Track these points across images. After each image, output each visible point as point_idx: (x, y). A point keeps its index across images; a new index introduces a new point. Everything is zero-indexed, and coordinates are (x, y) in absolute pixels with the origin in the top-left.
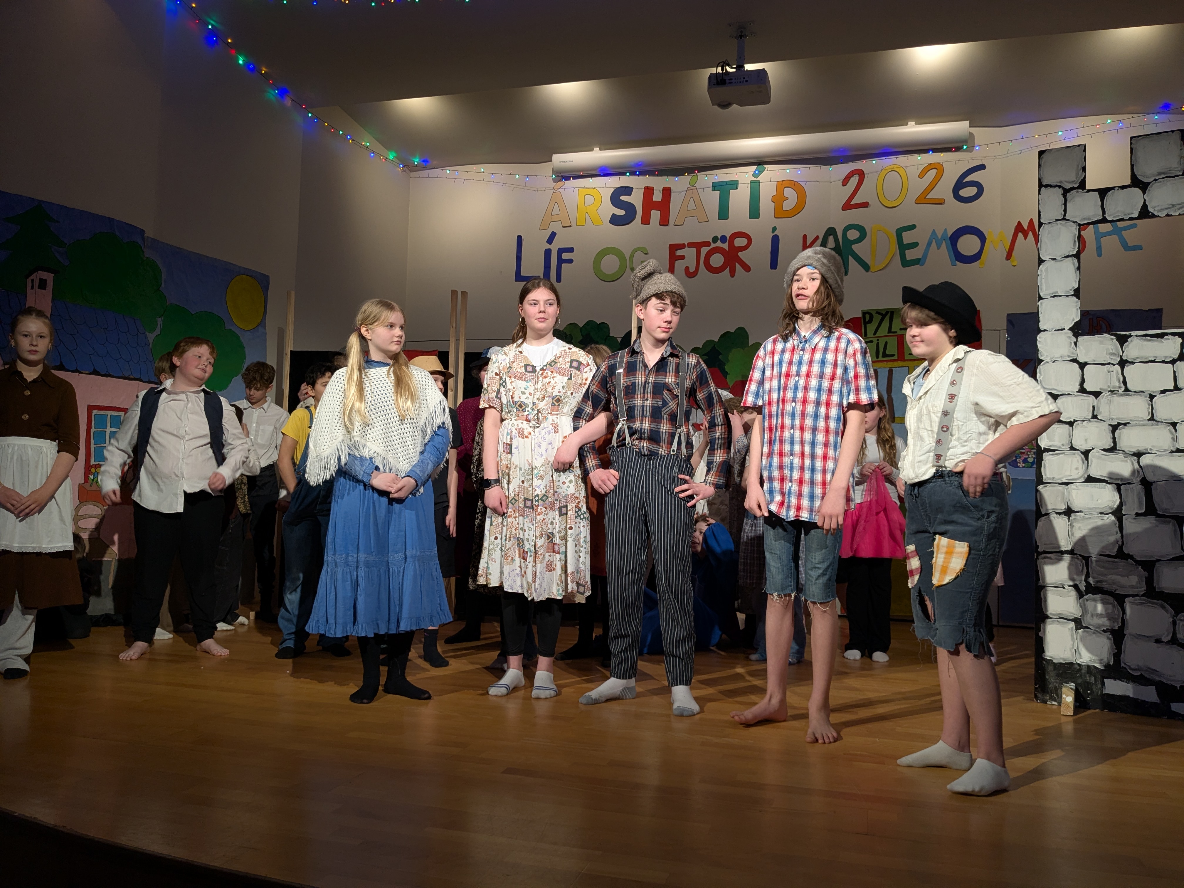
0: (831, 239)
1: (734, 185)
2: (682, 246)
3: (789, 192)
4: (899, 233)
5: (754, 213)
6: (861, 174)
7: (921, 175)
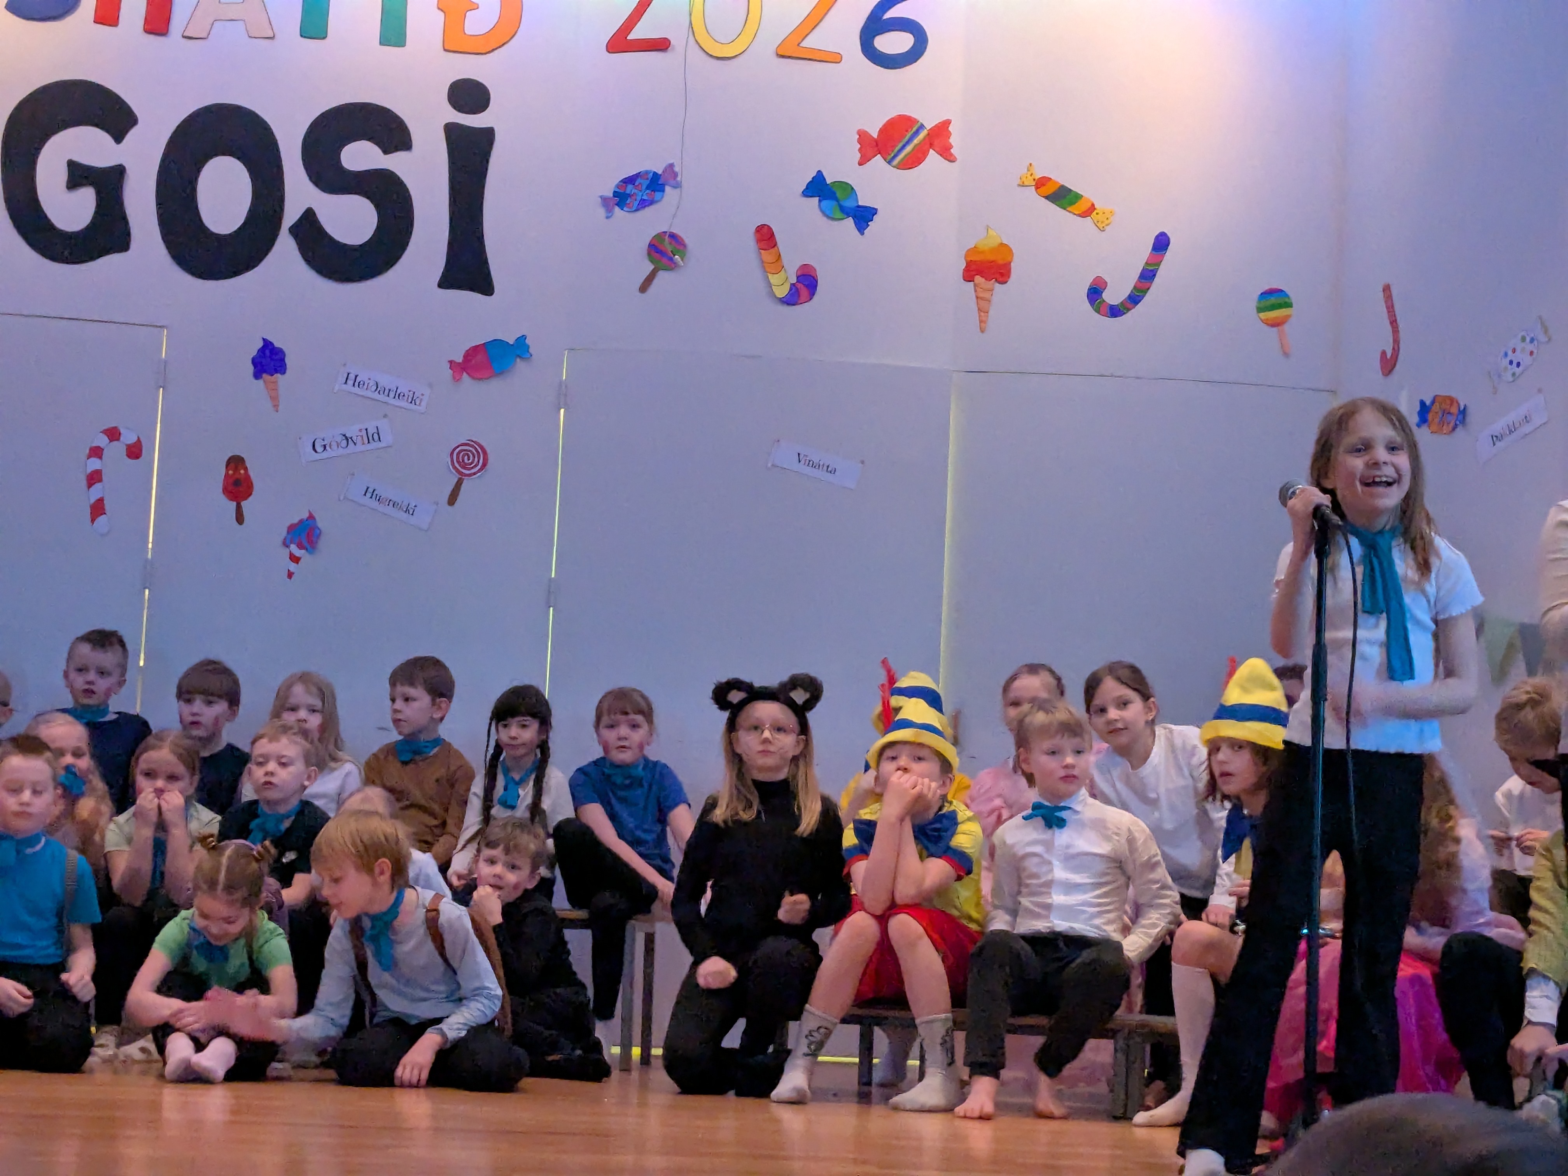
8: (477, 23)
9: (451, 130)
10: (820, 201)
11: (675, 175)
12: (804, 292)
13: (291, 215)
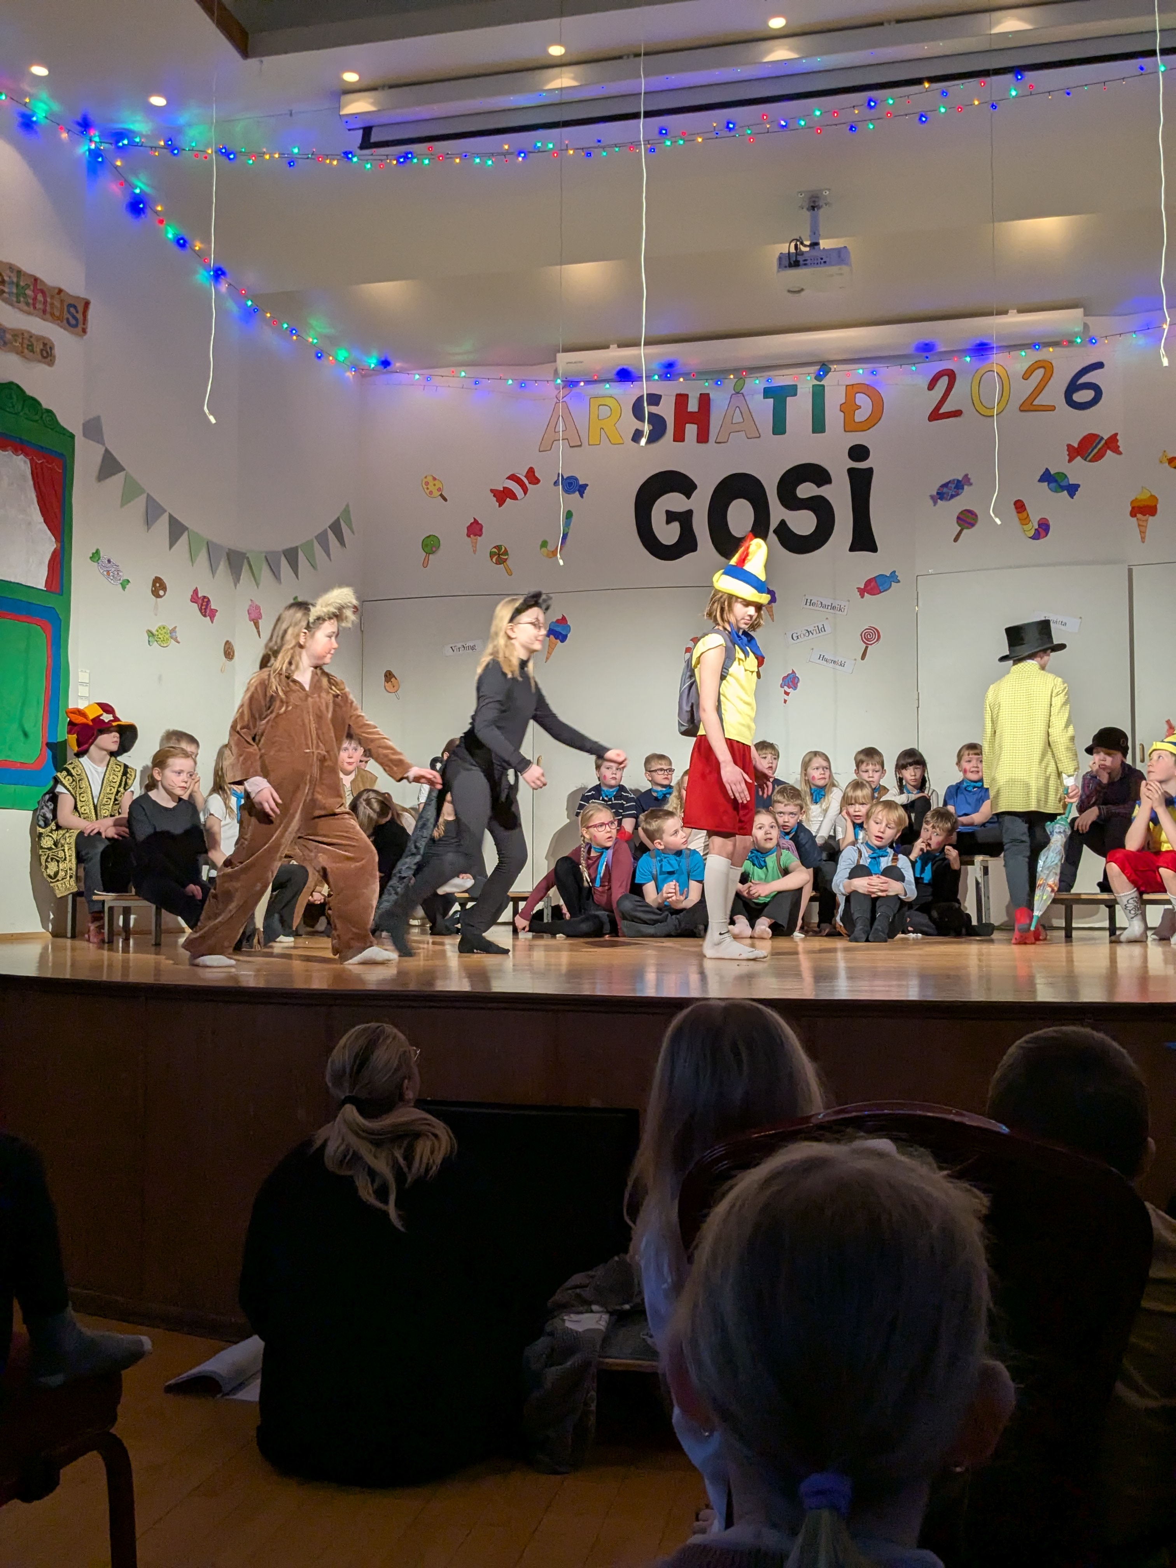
1: (792, 390)
3: (862, 399)
5: (819, 425)
6: (951, 375)
7: (1027, 375)
8: (861, 416)
9: (851, 471)
10: (1048, 484)
11: (969, 479)
12: (1042, 533)
13: (774, 524)
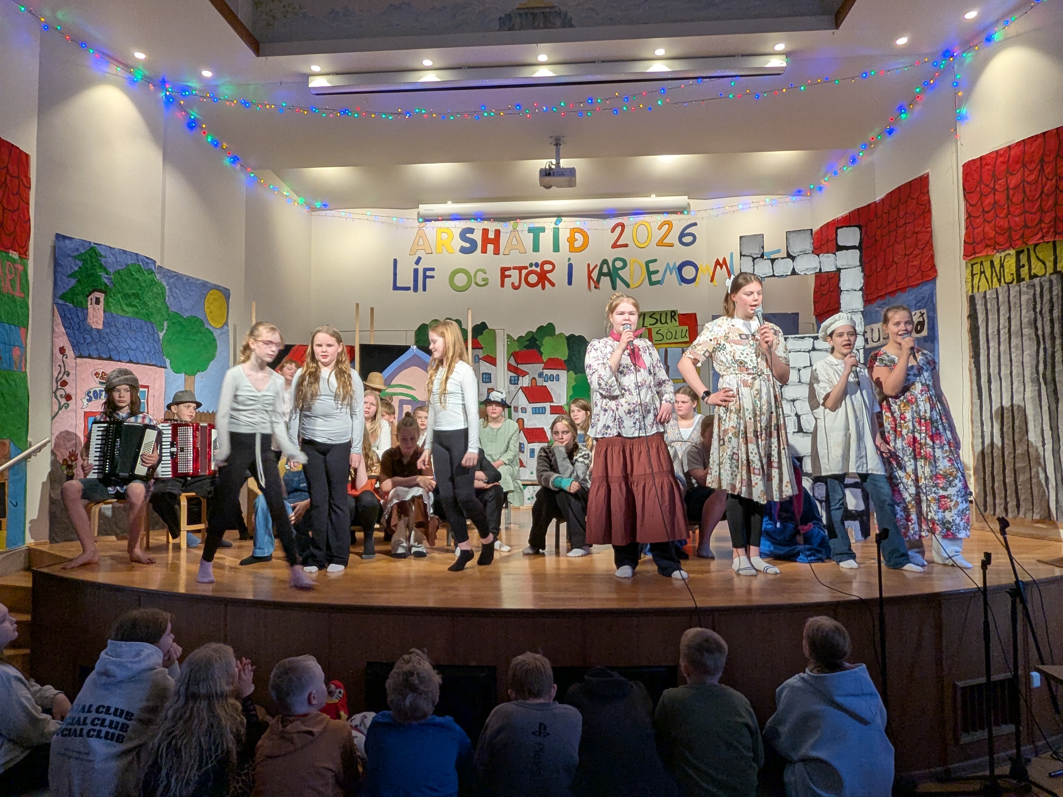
0: (605, 266)
1: (543, 230)
2: (509, 269)
3: (578, 236)
4: (647, 263)
5: (556, 248)
6: (623, 226)
7: (659, 228)
8: (577, 244)
